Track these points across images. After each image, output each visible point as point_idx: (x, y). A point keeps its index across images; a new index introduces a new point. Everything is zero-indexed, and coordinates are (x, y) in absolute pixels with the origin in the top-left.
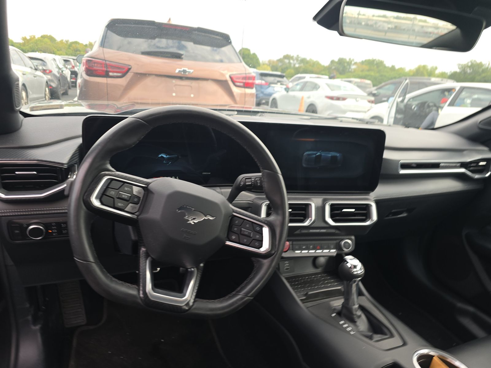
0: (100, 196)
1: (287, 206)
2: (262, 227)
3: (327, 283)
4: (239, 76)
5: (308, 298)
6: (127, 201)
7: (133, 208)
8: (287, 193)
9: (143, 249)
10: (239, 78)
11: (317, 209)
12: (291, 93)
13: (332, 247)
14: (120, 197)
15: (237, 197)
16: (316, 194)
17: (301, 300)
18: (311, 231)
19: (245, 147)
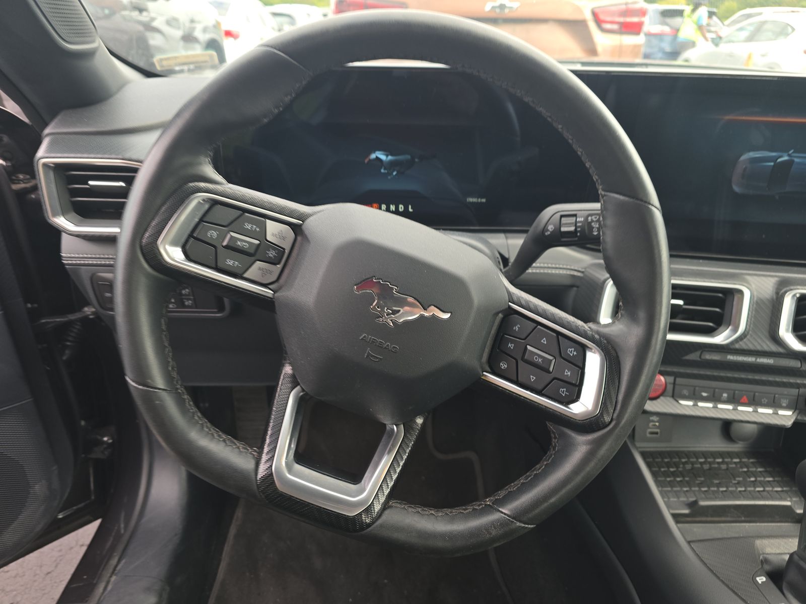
0: (183, 240)
1: (666, 291)
2: (583, 349)
3: (754, 484)
4: (614, 8)
5: (697, 513)
6: (252, 255)
7: (264, 272)
8: (671, 256)
9: (288, 369)
10: (612, 14)
11: (757, 305)
12: (724, 48)
13: (784, 405)
14: (232, 244)
15: (538, 261)
16: (760, 266)
17: (675, 516)
18: (731, 357)
19: (560, 126)
